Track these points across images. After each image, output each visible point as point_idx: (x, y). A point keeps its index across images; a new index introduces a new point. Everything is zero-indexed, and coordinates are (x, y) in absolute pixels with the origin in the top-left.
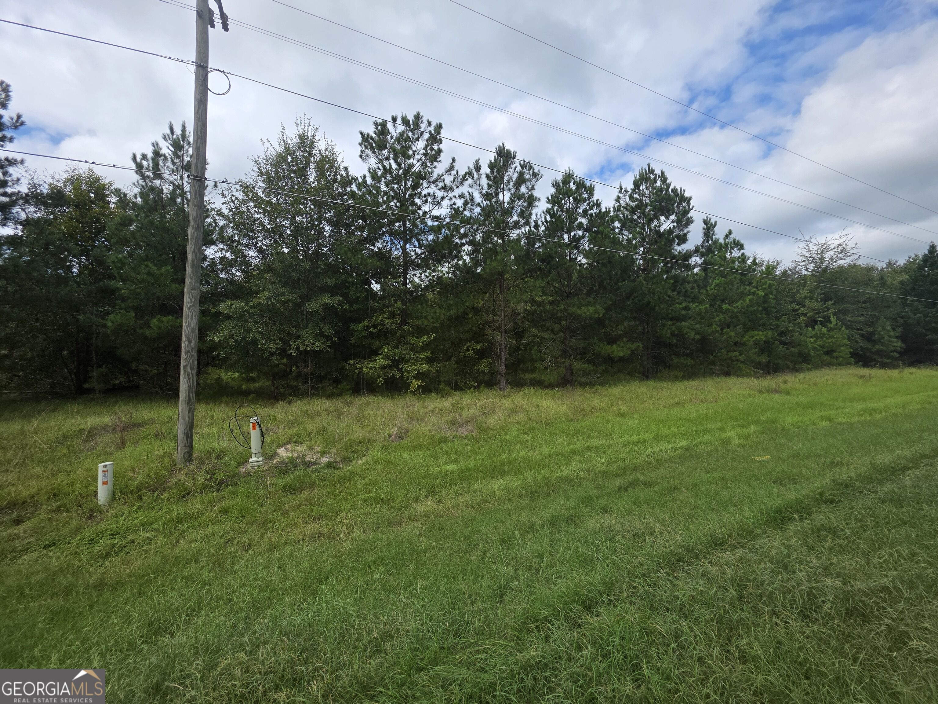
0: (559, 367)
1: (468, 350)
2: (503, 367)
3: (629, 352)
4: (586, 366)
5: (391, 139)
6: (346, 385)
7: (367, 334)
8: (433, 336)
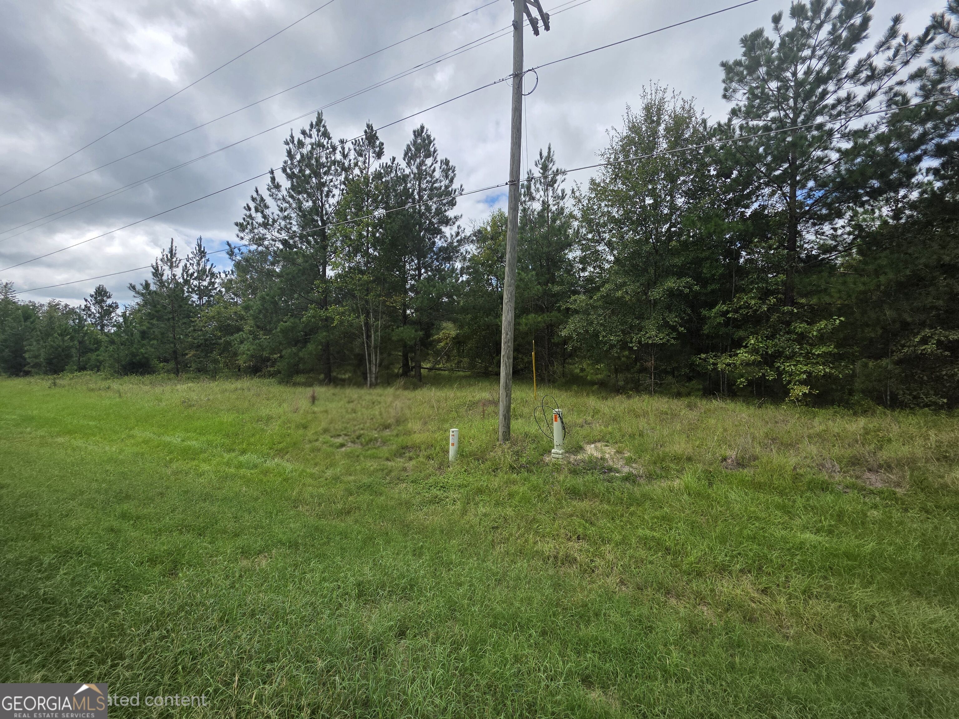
1: (923, 342)
5: (770, 49)
6: (696, 384)
7: (724, 320)
8: (838, 321)
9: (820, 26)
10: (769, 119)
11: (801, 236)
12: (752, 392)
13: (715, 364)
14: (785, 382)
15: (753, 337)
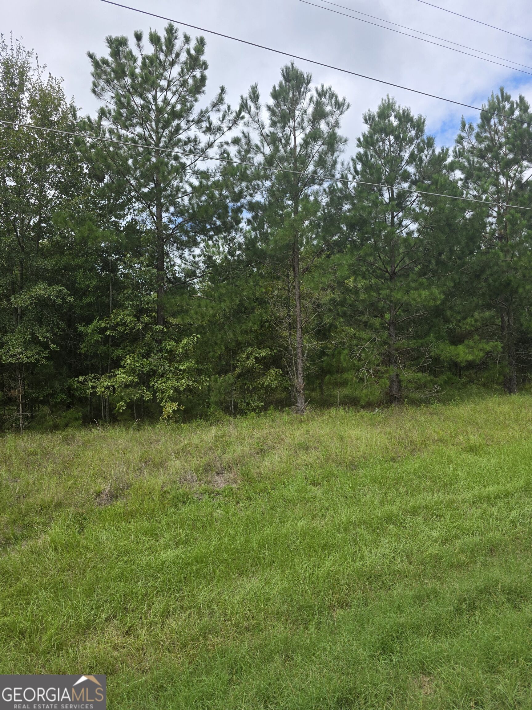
0: (380, 377)
1: (248, 358)
2: (301, 379)
3: (481, 354)
4: (420, 375)
5: (134, 63)
6: (75, 412)
7: (101, 338)
8: (196, 337)
9: (172, 64)
12: (132, 415)
13: (94, 387)
14: (158, 400)
15: (130, 356)
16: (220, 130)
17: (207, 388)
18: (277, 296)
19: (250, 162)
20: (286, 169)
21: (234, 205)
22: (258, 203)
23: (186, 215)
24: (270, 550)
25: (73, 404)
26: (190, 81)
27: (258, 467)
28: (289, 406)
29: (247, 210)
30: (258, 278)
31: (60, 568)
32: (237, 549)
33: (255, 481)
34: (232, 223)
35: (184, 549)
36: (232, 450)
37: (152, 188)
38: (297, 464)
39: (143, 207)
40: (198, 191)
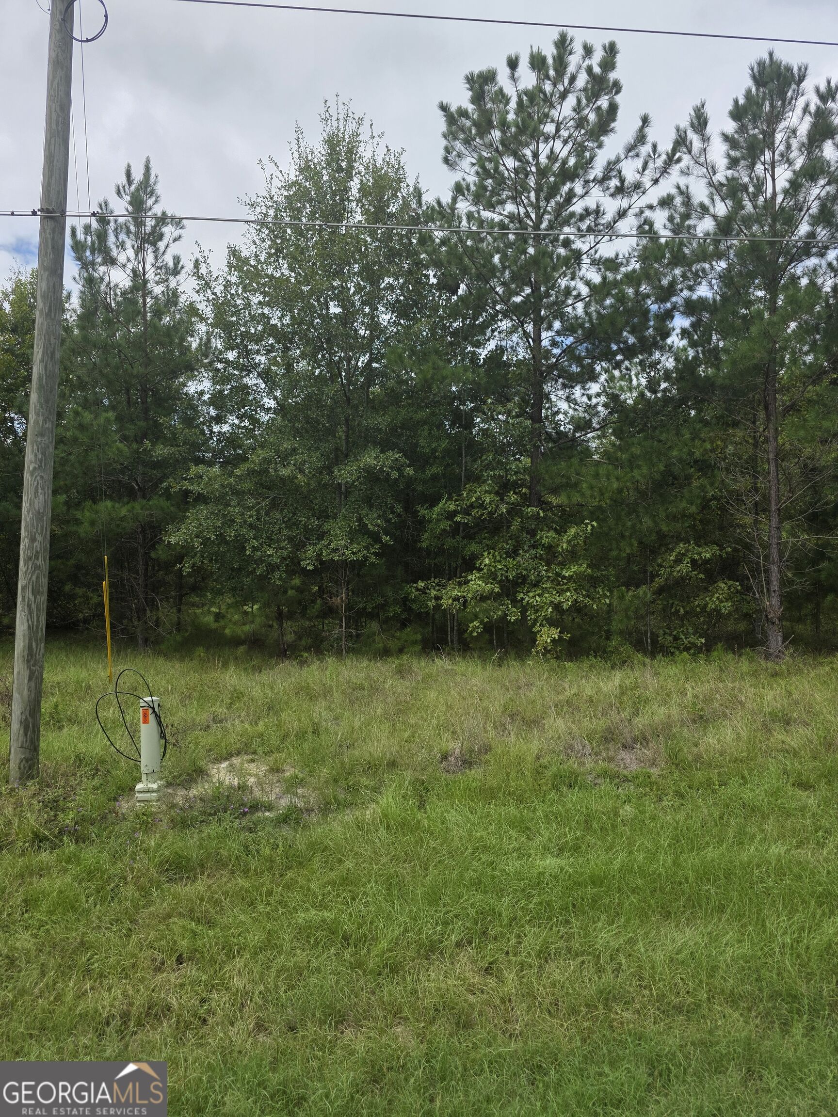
2: (775, 601)
5: (505, 106)
6: (412, 633)
7: (450, 526)
8: (590, 526)
9: (563, 96)
10: (506, 213)
11: (549, 400)
12: (491, 642)
13: (438, 598)
14: (530, 623)
15: (489, 554)
16: (639, 188)
17: (605, 608)
18: (734, 454)
19: (689, 233)
20: (754, 236)
21: (659, 308)
22: (702, 300)
23: (580, 332)
24: (718, 887)
25: (410, 621)
26: (592, 117)
27: (696, 745)
28: (751, 646)
29: (683, 313)
30: (698, 426)
31: (394, 856)
32: (660, 874)
33: (690, 766)
34: (654, 338)
35: (571, 860)
36: (650, 712)
37: (528, 295)
38: (767, 746)
39: (513, 325)
40: (598, 291)
